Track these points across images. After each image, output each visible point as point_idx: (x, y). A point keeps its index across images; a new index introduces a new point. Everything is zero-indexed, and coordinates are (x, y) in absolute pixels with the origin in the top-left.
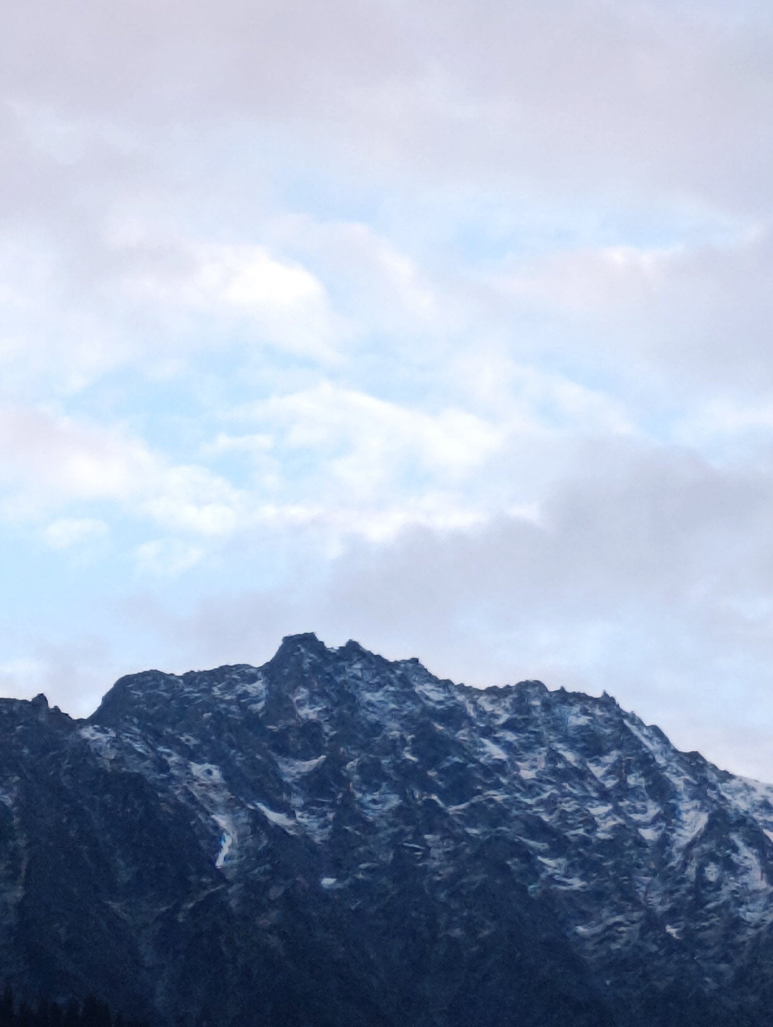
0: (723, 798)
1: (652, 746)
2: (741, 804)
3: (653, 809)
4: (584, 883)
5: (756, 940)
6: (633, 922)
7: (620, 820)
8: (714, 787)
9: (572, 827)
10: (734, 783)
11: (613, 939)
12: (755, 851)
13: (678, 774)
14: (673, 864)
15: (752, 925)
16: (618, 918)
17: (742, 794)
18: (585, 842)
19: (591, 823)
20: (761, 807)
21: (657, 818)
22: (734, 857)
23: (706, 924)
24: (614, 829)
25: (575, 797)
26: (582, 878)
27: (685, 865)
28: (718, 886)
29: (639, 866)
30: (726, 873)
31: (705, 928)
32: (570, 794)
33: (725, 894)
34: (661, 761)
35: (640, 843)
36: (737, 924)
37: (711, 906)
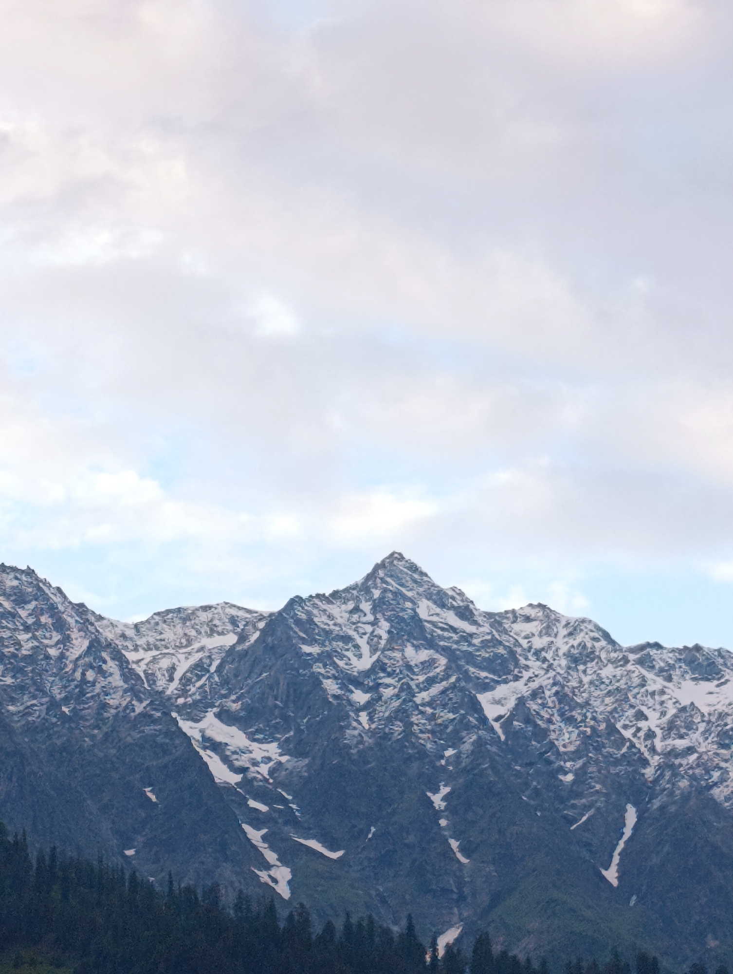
0: (97, 631)
1: (57, 599)
2: (108, 635)
3: (56, 637)
4: (13, 680)
5: (116, 716)
6: (42, 705)
7: (36, 644)
8: (92, 624)
9: (7, 647)
10: (105, 622)
11: (30, 714)
12: (117, 663)
13: (72, 617)
14: (67, 670)
15: (115, 707)
16: (34, 702)
17: (109, 629)
18: (14, 656)
19: (18, 644)
20: (121, 637)
21: (58, 643)
22: (104, 667)
23: (86, 706)
24: (32, 648)
25: (9, 629)
26: (13, 677)
27: (74, 671)
28: (94, 684)
29: (47, 671)
30: (99, 675)
31: (84, 709)
32: (6, 627)
33: (97, 689)
34: (61, 608)
35: (47, 657)
36: (104, 706)
37: (89, 695)
